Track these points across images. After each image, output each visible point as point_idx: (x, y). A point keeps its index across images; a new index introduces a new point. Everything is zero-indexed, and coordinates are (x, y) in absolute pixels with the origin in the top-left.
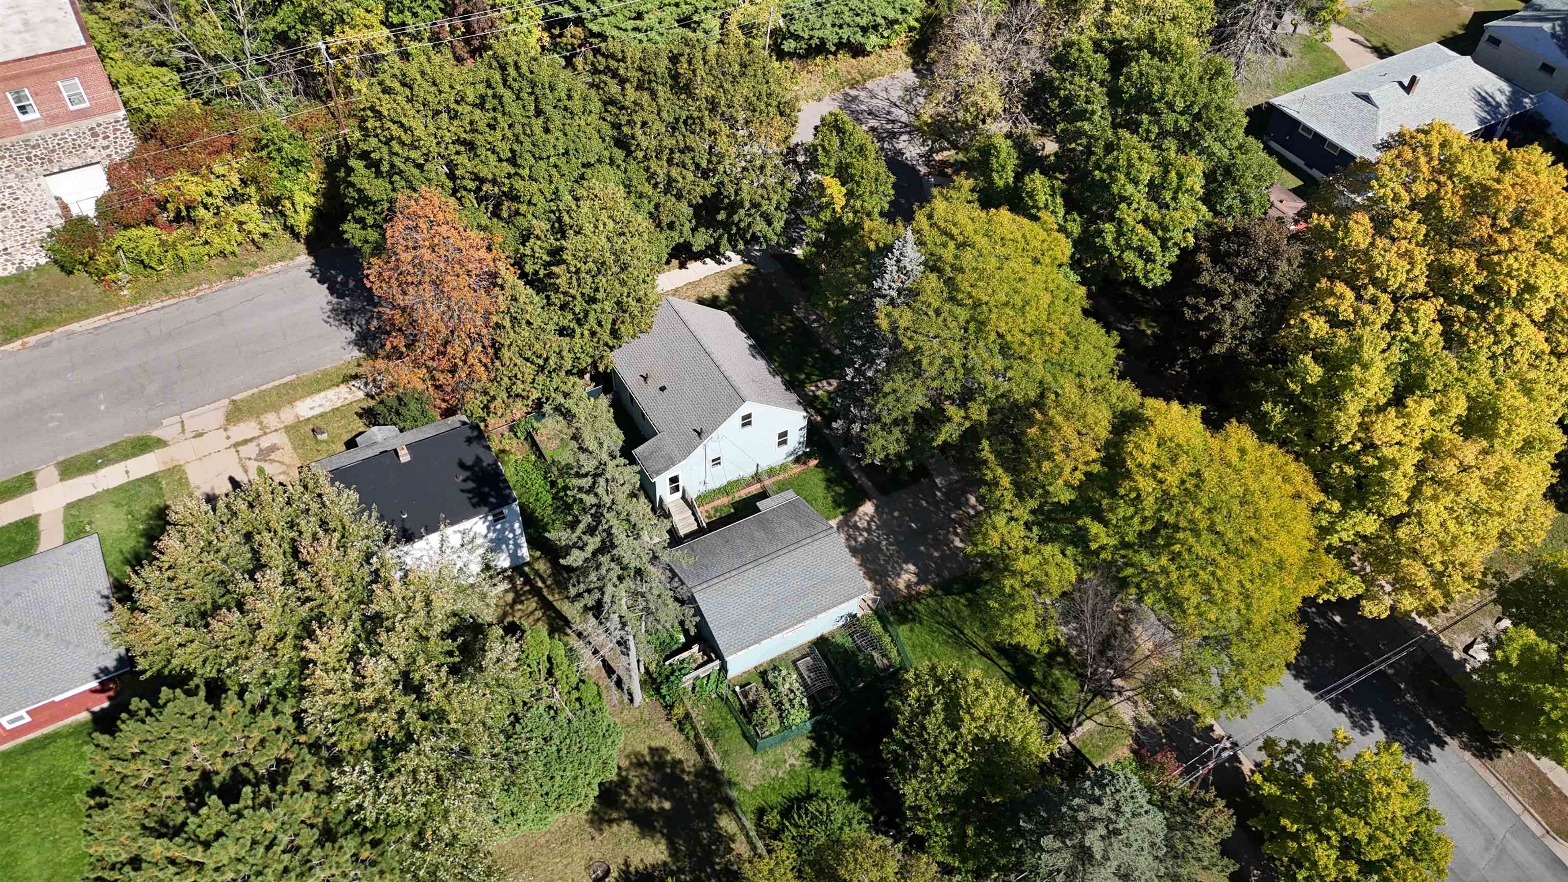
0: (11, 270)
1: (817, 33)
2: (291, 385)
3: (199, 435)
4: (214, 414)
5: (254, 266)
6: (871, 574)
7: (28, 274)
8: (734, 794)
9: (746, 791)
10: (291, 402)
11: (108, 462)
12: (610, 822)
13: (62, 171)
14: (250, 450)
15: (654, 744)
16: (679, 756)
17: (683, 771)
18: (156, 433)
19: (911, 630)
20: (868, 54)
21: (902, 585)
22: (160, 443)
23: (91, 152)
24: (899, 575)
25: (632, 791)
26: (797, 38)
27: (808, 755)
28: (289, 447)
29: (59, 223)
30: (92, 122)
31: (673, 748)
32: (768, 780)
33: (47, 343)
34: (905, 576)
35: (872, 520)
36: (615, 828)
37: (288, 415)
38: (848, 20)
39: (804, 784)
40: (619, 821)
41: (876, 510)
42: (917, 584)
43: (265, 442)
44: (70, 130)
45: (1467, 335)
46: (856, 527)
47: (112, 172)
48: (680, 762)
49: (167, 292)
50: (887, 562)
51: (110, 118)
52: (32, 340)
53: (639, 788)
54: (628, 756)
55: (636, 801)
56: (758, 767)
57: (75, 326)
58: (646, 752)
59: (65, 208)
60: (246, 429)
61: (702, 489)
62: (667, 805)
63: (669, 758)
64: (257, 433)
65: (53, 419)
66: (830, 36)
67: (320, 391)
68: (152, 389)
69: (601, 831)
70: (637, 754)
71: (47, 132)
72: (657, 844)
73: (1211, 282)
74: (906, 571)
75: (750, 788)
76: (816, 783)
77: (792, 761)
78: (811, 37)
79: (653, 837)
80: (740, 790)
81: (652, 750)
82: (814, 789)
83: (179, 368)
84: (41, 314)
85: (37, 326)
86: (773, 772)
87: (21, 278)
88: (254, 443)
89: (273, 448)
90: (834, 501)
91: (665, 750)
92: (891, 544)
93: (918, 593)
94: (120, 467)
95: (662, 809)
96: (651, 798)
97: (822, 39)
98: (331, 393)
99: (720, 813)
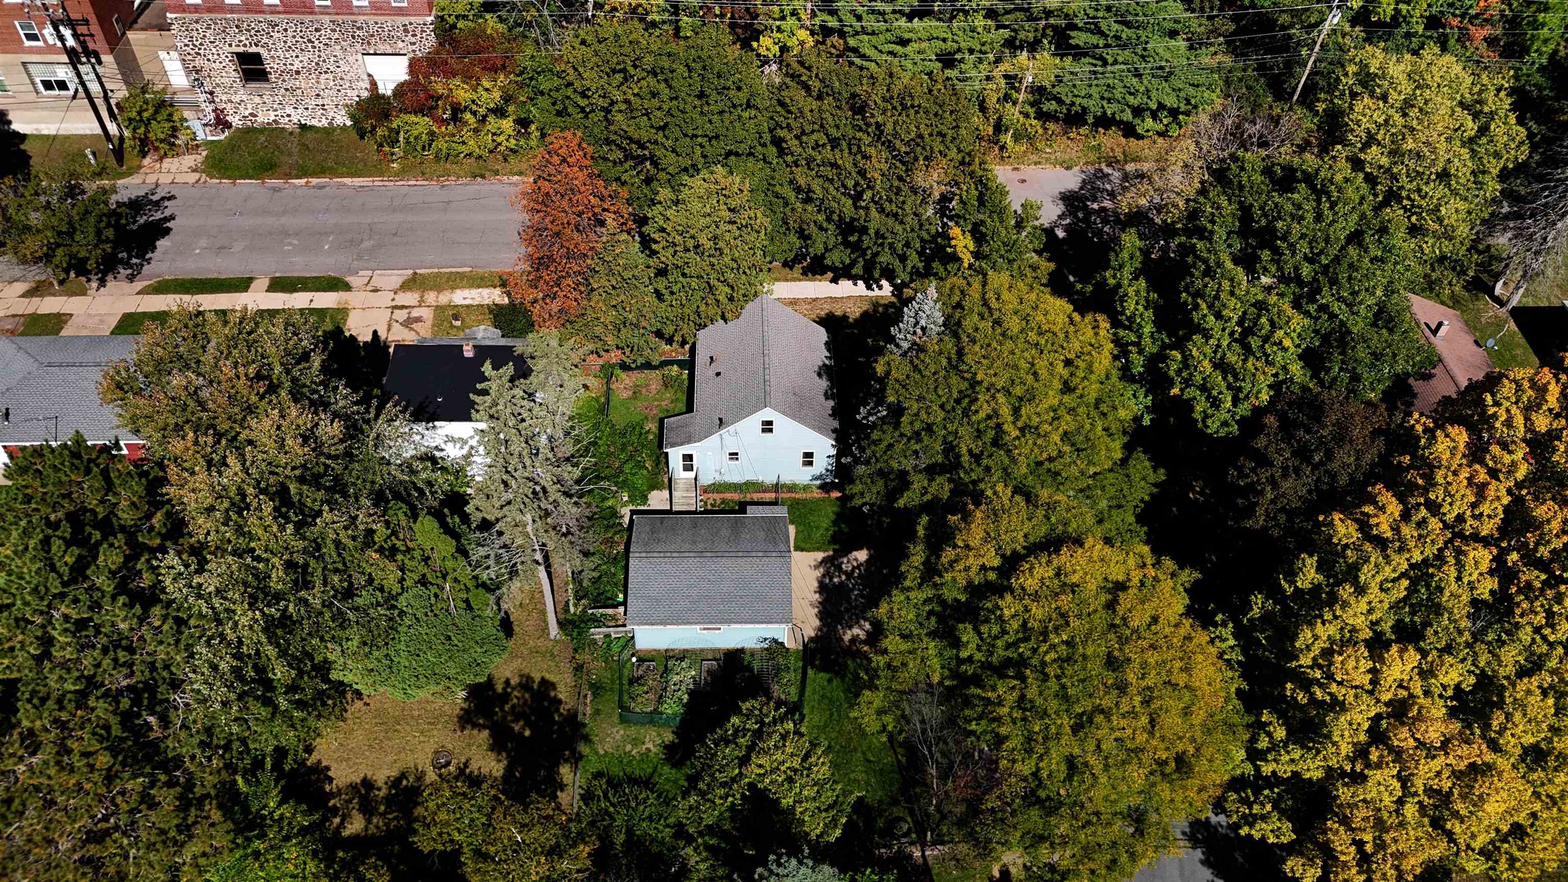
0: (324, 123)
1: (1078, 101)
2: (462, 276)
3: (376, 290)
4: (396, 278)
5: (497, 173)
6: (823, 615)
7: (334, 129)
8: (584, 749)
9: (597, 753)
10: (453, 289)
11: (305, 289)
12: (475, 725)
13: (375, 54)
14: (401, 315)
15: (548, 676)
16: (561, 696)
17: (557, 710)
18: (348, 279)
19: (830, 681)
20: (1140, 137)
21: (847, 637)
22: (347, 287)
23: (401, 45)
24: (850, 628)
25: (507, 707)
26: (1060, 101)
27: (666, 747)
28: (429, 323)
29: (365, 94)
30: (406, 20)
31: (561, 687)
32: (621, 752)
33: (321, 187)
34: (856, 631)
35: (858, 567)
36: (475, 732)
37: (444, 298)
38: (1118, 96)
39: (649, 771)
40: (481, 727)
41: (867, 561)
42: (864, 642)
43: (415, 313)
44: (390, 22)
45: (1518, 604)
46: (839, 568)
47: (413, 66)
48: (560, 702)
49: (423, 174)
50: (847, 610)
51: (420, 20)
52: (314, 181)
53: (513, 706)
54: (521, 676)
55: (504, 717)
56: (618, 737)
57: (347, 181)
58: (537, 680)
59: (374, 84)
60: (409, 298)
61: (718, 478)
62: (527, 733)
63: (552, 694)
64: (416, 303)
65: (290, 244)
66: (1094, 106)
67: (479, 287)
68: (367, 244)
69: (463, 729)
70: (529, 678)
71: (371, 19)
72: (499, 761)
73: (1266, 448)
74: (861, 627)
75: (602, 752)
76: (660, 775)
77: (650, 746)
78: (1073, 104)
79: (499, 753)
80: (592, 749)
81: (544, 681)
82: (656, 779)
83: (395, 235)
84: (330, 163)
85: (321, 171)
86: (628, 748)
87: (329, 131)
88: (405, 311)
89: (418, 320)
90: (833, 537)
91: (553, 686)
92: (862, 596)
93: (858, 650)
94: (308, 295)
95: (521, 734)
96: (516, 721)
97: (1084, 109)
98: (485, 292)
99: (566, 761)
